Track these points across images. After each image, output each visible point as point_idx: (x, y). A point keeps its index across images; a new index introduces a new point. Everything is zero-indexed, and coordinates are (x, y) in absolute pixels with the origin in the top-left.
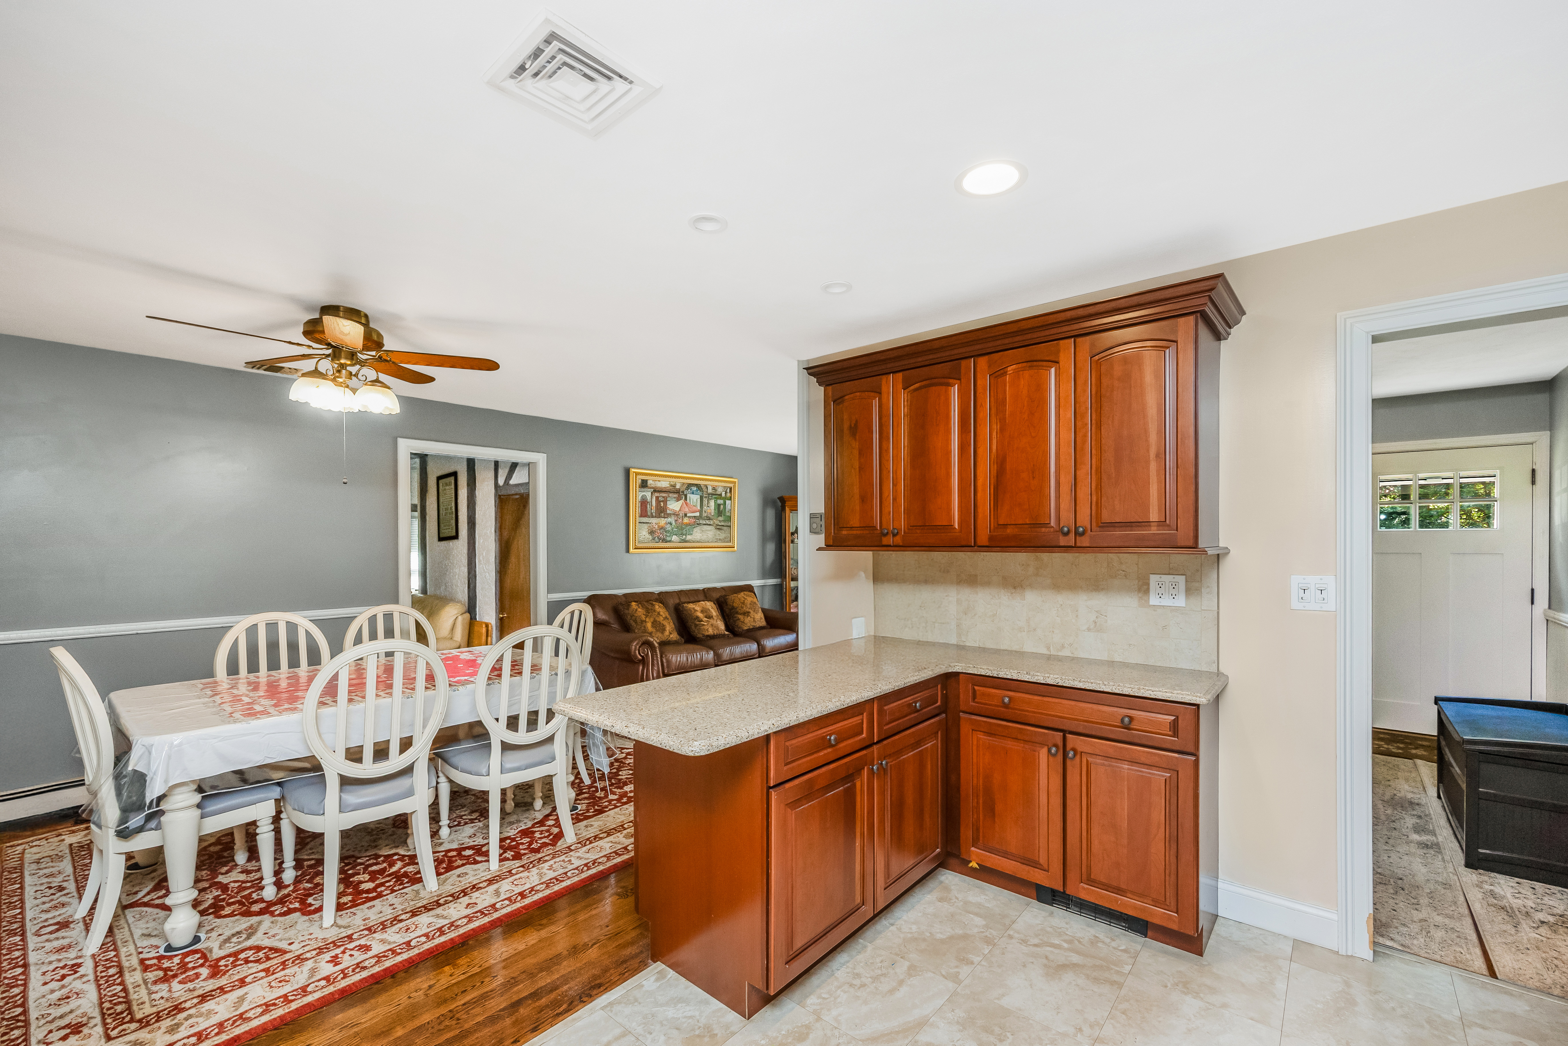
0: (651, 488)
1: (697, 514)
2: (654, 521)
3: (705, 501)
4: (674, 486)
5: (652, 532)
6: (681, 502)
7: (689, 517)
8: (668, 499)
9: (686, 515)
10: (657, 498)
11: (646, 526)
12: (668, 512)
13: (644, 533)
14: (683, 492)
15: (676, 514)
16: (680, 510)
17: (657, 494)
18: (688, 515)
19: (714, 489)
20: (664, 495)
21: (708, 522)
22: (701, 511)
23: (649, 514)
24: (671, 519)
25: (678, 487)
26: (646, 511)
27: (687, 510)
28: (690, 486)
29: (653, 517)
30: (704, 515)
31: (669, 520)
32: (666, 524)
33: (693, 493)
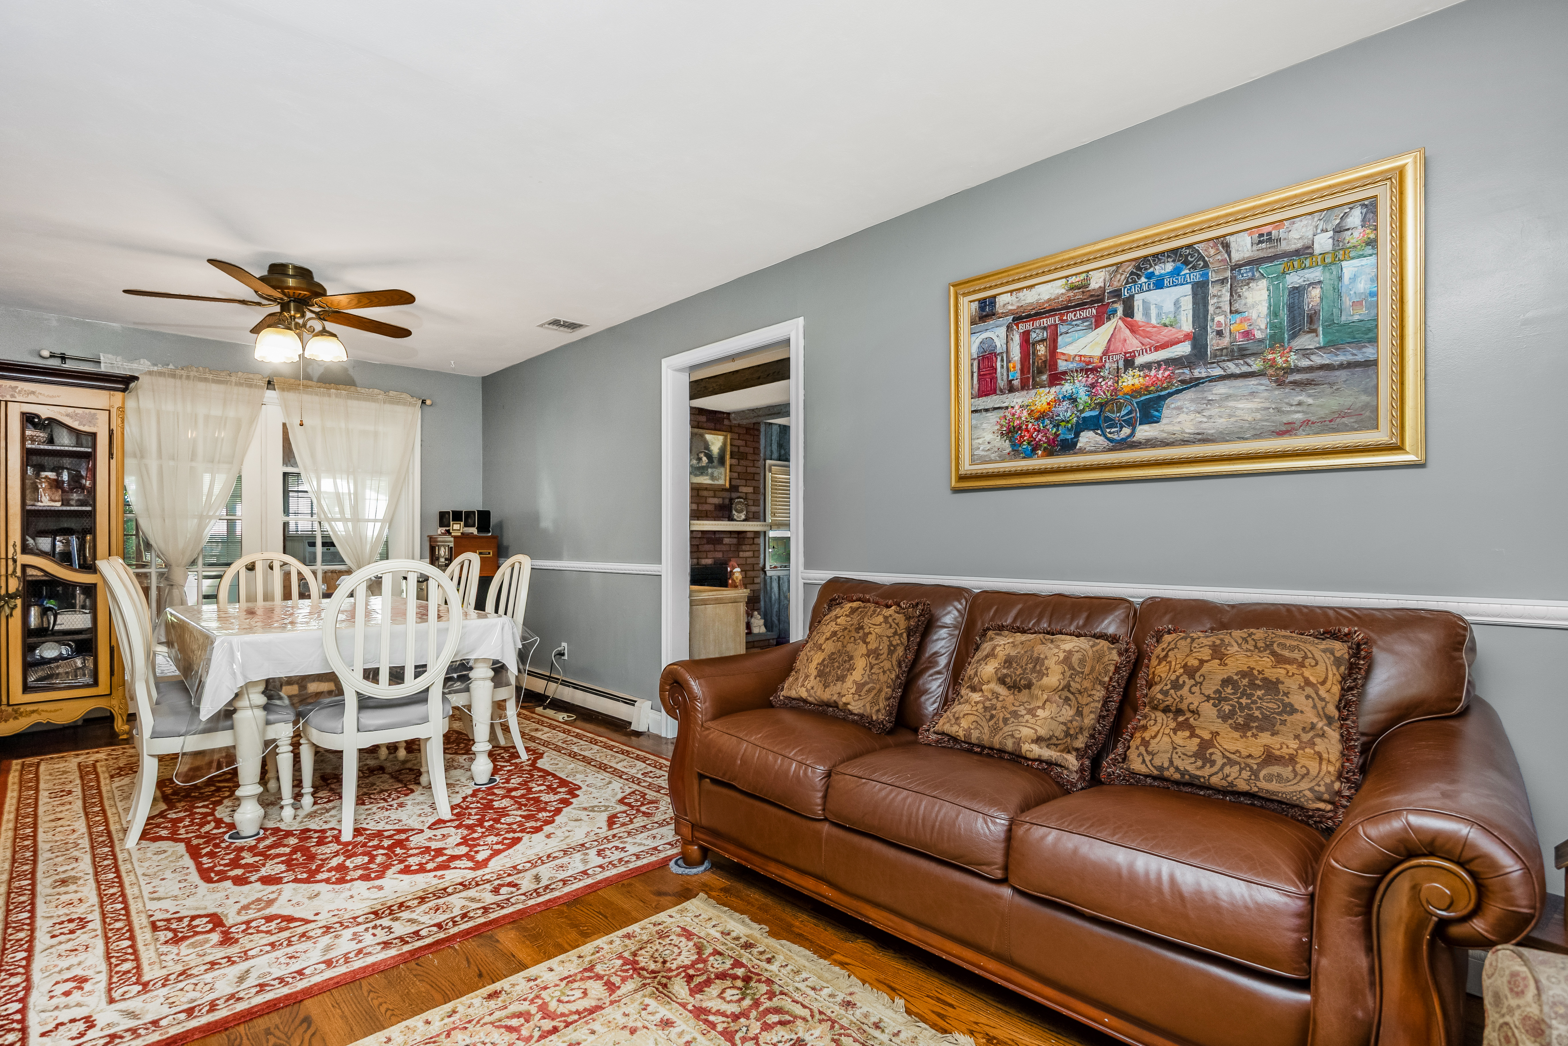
0: (1006, 315)
1: (1184, 349)
2: (1017, 400)
3: (1219, 296)
4: (1083, 286)
5: (1011, 432)
6: (1107, 328)
7: (1148, 366)
8: (1062, 329)
9: (1129, 363)
10: (1026, 336)
11: (993, 417)
12: (1062, 365)
13: (989, 436)
14: (1117, 293)
15: (1090, 369)
16: (1105, 353)
17: (1022, 327)
18: (1139, 361)
19: (1265, 238)
20: (1046, 322)
21: (1232, 367)
22: (1198, 340)
23: (1001, 383)
24: (1077, 387)
25: (1097, 281)
26: (994, 379)
27: (1133, 343)
28: (1142, 266)
29: (1011, 389)
30: (1213, 343)
31: (1067, 388)
32: (1058, 401)
33: (1159, 285)
